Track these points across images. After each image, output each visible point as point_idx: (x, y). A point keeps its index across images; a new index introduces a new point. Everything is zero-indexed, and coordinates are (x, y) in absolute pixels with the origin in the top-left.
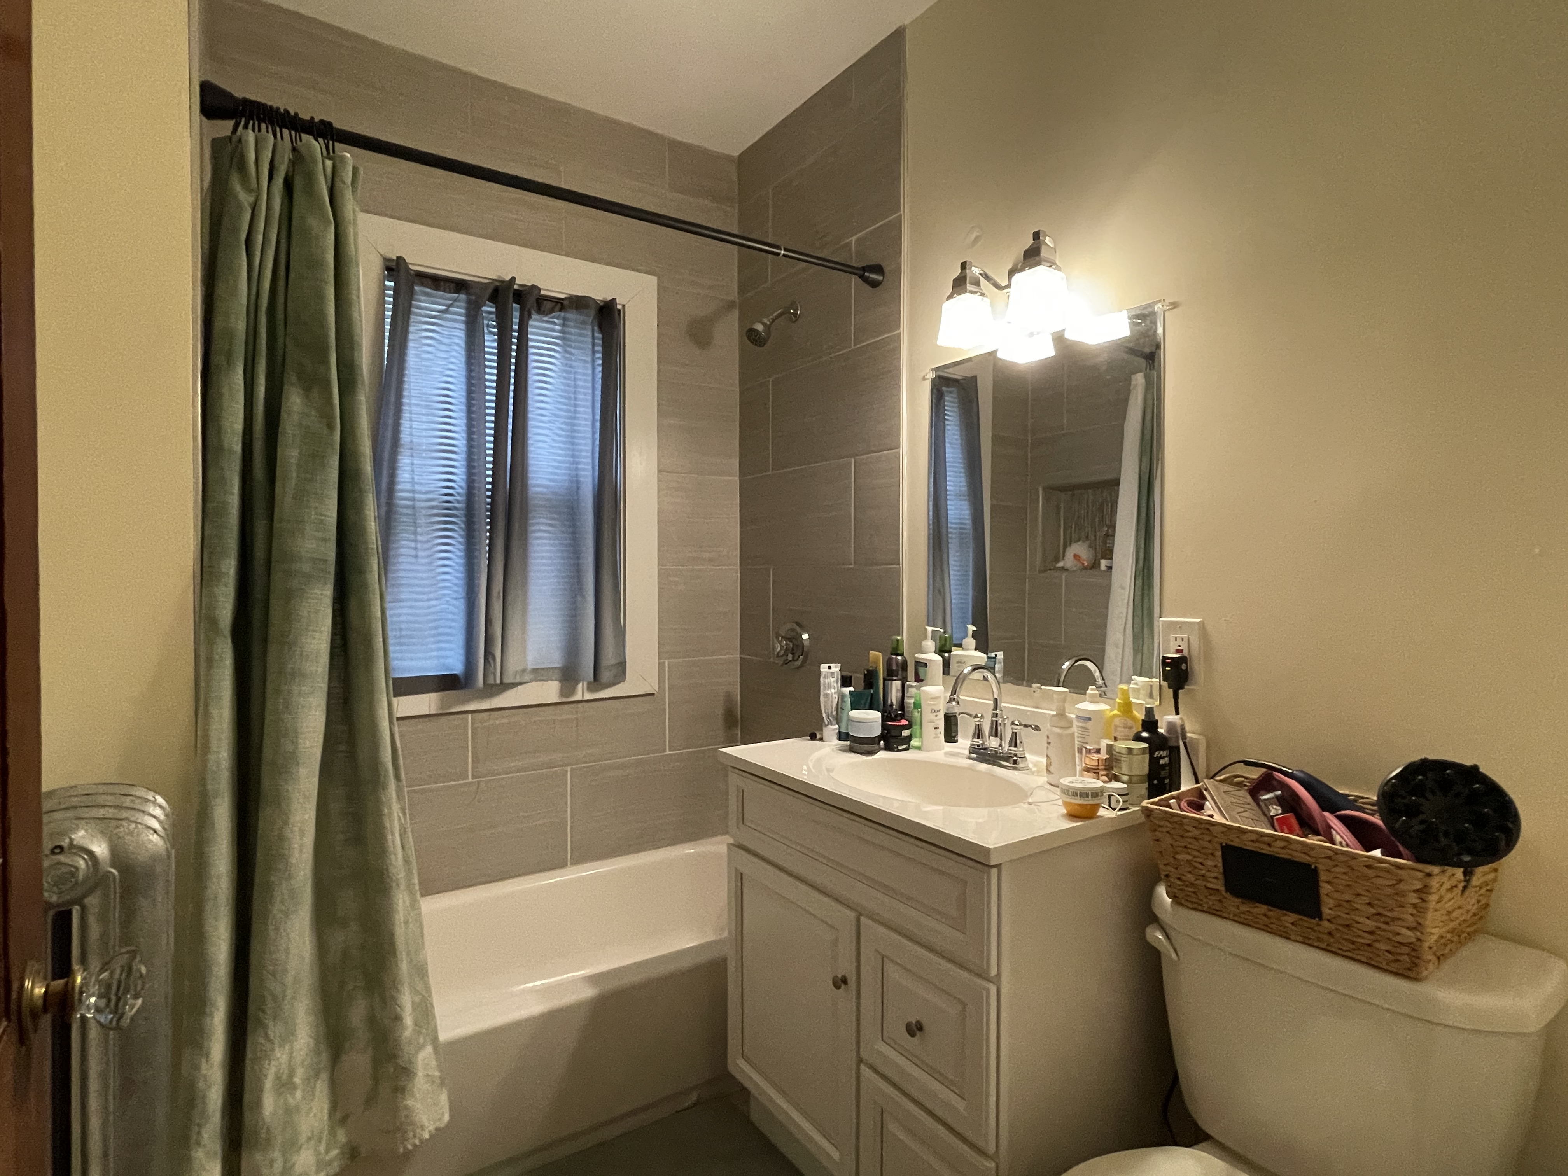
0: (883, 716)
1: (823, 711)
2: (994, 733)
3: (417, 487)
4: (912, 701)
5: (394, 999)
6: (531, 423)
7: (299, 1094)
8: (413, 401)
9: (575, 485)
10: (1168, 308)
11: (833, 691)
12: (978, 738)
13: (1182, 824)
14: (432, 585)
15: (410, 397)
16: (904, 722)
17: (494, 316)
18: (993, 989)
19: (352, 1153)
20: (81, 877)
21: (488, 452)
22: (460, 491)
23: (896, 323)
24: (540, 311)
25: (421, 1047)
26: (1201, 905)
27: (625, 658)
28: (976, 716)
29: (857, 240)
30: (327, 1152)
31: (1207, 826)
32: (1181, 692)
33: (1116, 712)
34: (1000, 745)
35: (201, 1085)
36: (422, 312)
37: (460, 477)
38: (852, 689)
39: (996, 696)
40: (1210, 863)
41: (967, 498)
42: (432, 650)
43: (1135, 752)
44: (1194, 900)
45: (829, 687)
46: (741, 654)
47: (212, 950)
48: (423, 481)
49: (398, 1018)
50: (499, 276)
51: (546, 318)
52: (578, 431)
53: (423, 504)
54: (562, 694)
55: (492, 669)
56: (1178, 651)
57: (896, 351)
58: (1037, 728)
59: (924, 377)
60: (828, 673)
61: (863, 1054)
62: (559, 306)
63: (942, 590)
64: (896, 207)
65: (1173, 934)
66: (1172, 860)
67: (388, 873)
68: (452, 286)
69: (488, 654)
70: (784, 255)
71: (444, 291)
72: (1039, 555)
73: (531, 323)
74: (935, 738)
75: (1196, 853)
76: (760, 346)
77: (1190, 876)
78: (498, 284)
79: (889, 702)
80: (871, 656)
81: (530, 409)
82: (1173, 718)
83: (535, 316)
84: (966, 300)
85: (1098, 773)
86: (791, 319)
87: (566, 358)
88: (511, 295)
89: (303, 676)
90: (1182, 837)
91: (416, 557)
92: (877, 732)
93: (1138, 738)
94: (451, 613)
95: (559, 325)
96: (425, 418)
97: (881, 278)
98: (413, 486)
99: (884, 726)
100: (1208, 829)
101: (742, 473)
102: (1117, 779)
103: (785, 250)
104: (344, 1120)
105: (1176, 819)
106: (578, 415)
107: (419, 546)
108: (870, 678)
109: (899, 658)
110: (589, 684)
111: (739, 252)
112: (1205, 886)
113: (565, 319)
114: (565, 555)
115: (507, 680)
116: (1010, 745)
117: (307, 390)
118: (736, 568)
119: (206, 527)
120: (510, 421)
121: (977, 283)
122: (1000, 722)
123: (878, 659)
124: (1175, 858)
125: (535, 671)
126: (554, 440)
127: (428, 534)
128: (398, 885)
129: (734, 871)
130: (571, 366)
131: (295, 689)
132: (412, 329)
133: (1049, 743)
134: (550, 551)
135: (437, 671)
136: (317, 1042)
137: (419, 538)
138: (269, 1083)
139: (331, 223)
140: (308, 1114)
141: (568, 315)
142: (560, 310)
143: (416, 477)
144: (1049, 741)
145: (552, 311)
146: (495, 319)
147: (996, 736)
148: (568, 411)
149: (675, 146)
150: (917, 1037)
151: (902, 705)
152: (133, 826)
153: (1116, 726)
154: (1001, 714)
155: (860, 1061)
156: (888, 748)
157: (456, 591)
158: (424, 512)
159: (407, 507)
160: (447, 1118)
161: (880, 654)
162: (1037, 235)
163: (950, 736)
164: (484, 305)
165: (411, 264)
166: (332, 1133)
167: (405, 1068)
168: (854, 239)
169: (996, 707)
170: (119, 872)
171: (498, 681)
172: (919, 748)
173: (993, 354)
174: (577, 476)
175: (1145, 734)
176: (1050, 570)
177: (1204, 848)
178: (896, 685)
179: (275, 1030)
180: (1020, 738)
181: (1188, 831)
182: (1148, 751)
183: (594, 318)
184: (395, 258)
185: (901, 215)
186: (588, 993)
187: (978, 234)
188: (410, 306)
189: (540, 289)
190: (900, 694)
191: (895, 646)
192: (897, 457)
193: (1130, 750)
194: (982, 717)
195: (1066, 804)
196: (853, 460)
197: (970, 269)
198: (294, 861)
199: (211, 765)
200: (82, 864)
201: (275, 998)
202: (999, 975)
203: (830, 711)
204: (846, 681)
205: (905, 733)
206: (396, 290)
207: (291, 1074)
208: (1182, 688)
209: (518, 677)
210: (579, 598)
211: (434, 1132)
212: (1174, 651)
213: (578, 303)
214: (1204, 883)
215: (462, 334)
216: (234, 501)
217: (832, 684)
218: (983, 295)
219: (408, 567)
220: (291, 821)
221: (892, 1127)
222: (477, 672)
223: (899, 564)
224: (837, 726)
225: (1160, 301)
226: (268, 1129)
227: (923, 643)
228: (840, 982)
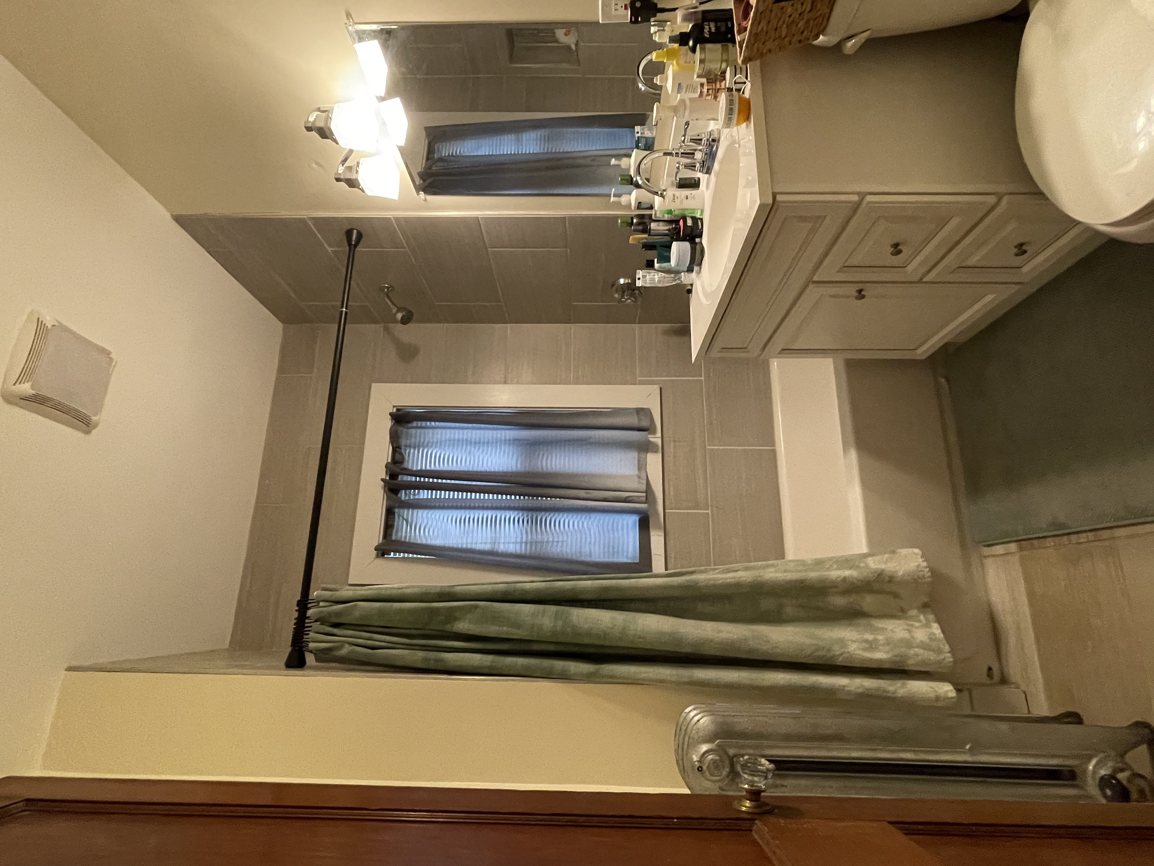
0: (677, 240)
1: (672, 284)
2: (691, 156)
3: (519, 540)
4: (666, 216)
5: (832, 582)
6: (475, 469)
7: (880, 637)
8: (465, 542)
9: (516, 442)
10: (351, 20)
11: (656, 276)
12: (695, 166)
13: (757, 34)
14: (581, 533)
15: (462, 544)
16: (681, 223)
17: (408, 492)
18: (869, 198)
19: (925, 607)
20: (718, 758)
21: (495, 498)
22: (521, 514)
23: (386, 220)
24: (402, 462)
25: (867, 566)
26: (825, 15)
27: (634, 409)
28: (678, 168)
29: (330, 245)
30: (920, 621)
31: (758, 15)
32: (659, 6)
33: (675, 62)
34: (700, 150)
35: (860, 690)
36: (408, 535)
37: (512, 514)
38: (656, 260)
39: (662, 154)
40: (789, 10)
41: (520, 135)
42: (623, 535)
43: (703, 57)
44: (821, 19)
45: (653, 280)
46: (635, 323)
47: (782, 682)
48: (515, 536)
49: (844, 579)
50: (382, 487)
51: (407, 458)
52: (480, 439)
53: (529, 536)
54: (656, 451)
55: (637, 499)
56: (626, 8)
57: (408, 220)
58: (687, 124)
59: (424, 200)
60: (642, 281)
61: (916, 278)
62: (397, 449)
63: (592, 158)
64: (302, 221)
65: (851, 33)
66: (787, 39)
67: (751, 582)
68: (390, 516)
69: (625, 500)
70: (346, 308)
71: (394, 521)
72: (565, 66)
73: (410, 467)
74: (694, 199)
75: (781, 22)
76: (412, 315)
77: (799, 25)
78: (387, 489)
79: (667, 232)
80: (632, 243)
81: (466, 469)
82: (679, 15)
83: (405, 465)
84: (363, 177)
85: (718, 89)
86: (392, 291)
87: (432, 446)
88: (393, 482)
89: (624, 629)
90: (767, 32)
91: (562, 542)
92: (687, 245)
93: (693, 50)
94: (599, 522)
95: (410, 450)
96: (475, 534)
97: (355, 231)
98: (518, 543)
99: (684, 239)
100: (761, 13)
101: (505, 322)
102: (724, 73)
103: (342, 307)
104: (903, 610)
105: (752, 39)
106: (469, 439)
107: (556, 540)
108: (648, 247)
109: (635, 221)
110: (650, 434)
111: (349, 323)
112: (809, 12)
113: (406, 446)
114: (562, 449)
115: (644, 487)
116: (700, 144)
117: (456, 619)
118: (573, 328)
119: (535, 675)
120: (474, 483)
121: (350, 168)
122: (683, 151)
123: (636, 238)
124: (785, 38)
125: (639, 469)
126: (487, 453)
127: (548, 535)
128: (760, 576)
129: (778, 355)
130: (437, 443)
131: (632, 633)
132: (419, 542)
133: (697, 120)
134: (560, 459)
135: (636, 529)
136: (850, 625)
137: (551, 539)
138: (868, 655)
139: (356, 604)
140: (893, 632)
141: (403, 444)
142: (401, 449)
143: (512, 541)
144: (695, 119)
145: (401, 454)
146: (409, 491)
147: (693, 154)
148: (466, 445)
149: (282, 370)
150: (903, 250)
151: (669, 222)
152: (693, 732)
153: (686, 62)
154: (676, 149)
155: (920, 281)
156: (700, 236)
157: (585, 519)
158: (534, 537)
159: (531, 547)
160: (916, 551)
161: (631, 237)
162: (309, 129)
163: (695, 184)
164: (400, 498)
165: (379, 541)
166: (911, 618)
167: (878, 575)
168: (330, 249)
169: (670, 154)
170: (718, 739)
171: (644, 494)
172: (702, 211)
173: (401, 150)
174: (510, 440)
175: (691, 43)
176: (577, 56)
177: (776, 15)
178: (653, 226)
179: (837, 650)
180: (694, 135)
181: (763, 29)
182: (702, 45)
183: (403, 426)
184: (376, 552)
185: (308, 217)
186: (853, 454)
187: (314, 163)
188: (405, 542)
189: (388, 463)
190: (661, 224)
191: (625, 224)
192: (486, 219)
193: (702, 61)
194: (678, 163)
195: (738, 123)
196: (489, 249)
197: (340, 174)
198: (735, 637)
199: (674, 679)
200: (710, 757)
201: (817, 650)
202: (858, 194)
203: (672, 279)
204: (650, 265)
205: (689, 222)
206: (395, 552)
207: (866, 641)
208: (656, 5)
209: (642, 481)
210: (592, 441)
211: (923, 559)
212: (626, 11)
213: (395, 438)
214: (806, 12)
215: (420, 512)
216: (521, 661)
217: (651, 277)
218: (358, 166)
219: (569, 547)
220: (711, 637)
221: (973, 261)
222: (637, 508)
223: (565, 217)
224: (683, 274)
225: (347, 28)
226: (897, 656)
227: (623, 204)
228: (860, 295)
